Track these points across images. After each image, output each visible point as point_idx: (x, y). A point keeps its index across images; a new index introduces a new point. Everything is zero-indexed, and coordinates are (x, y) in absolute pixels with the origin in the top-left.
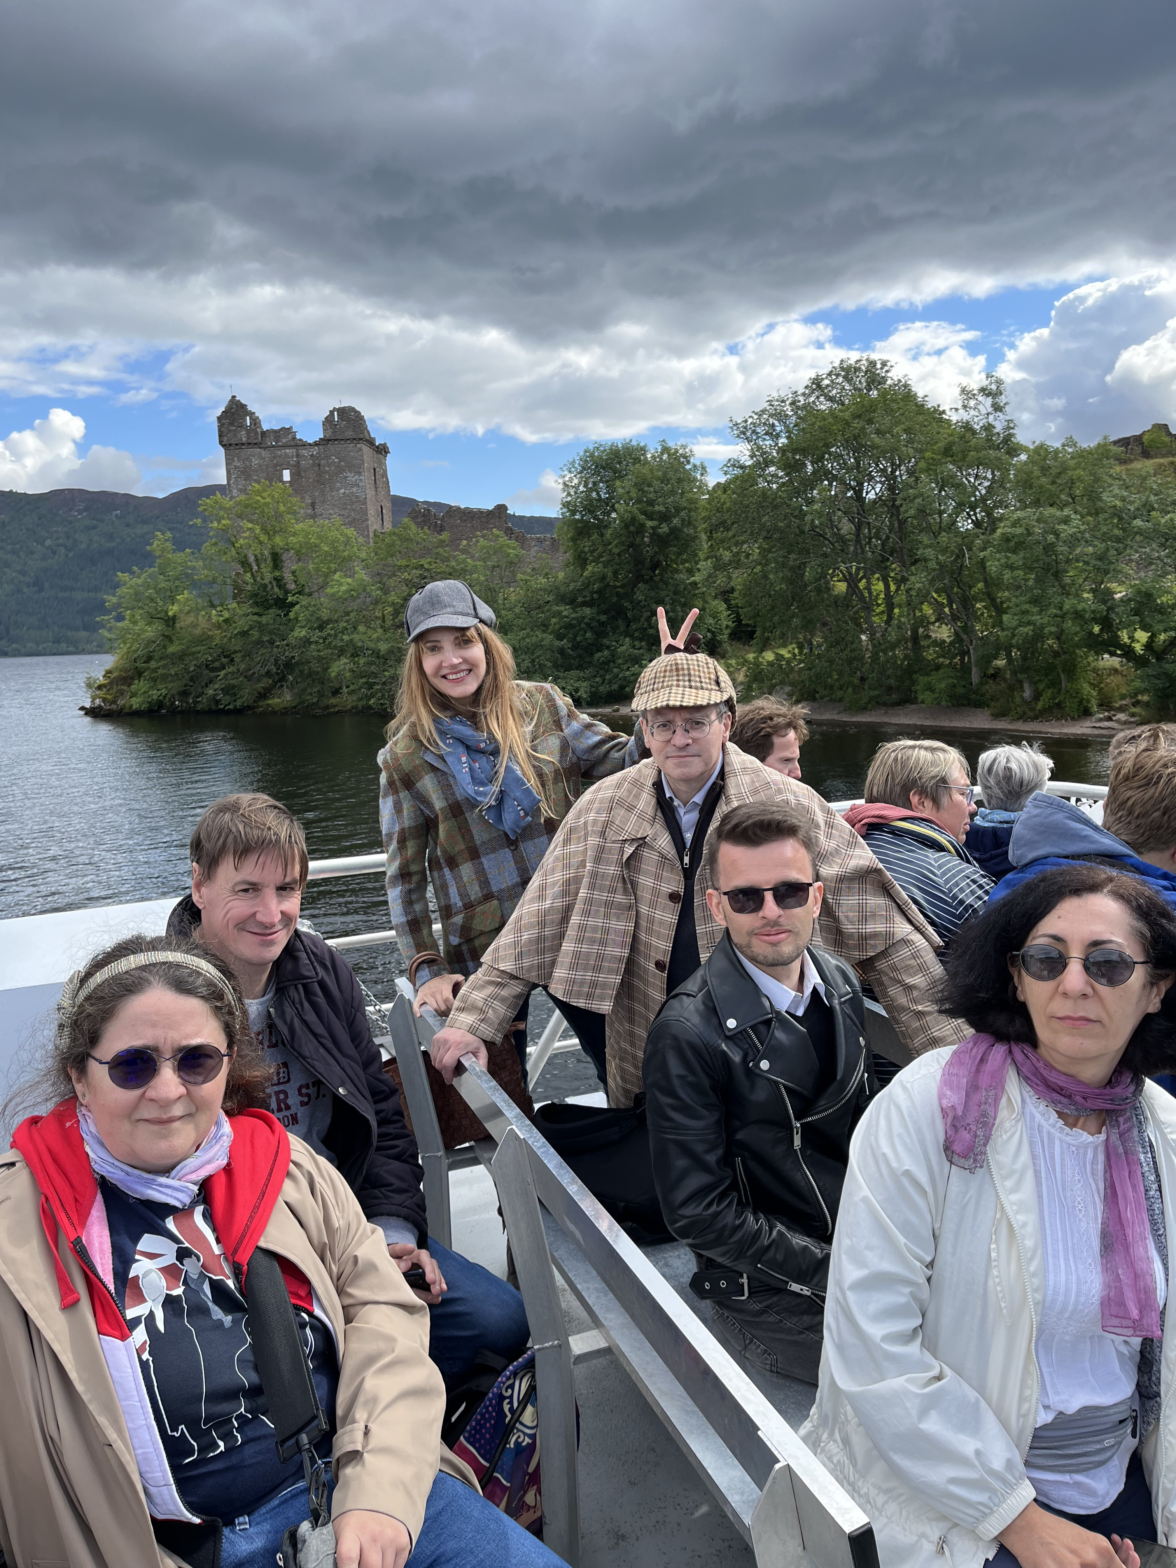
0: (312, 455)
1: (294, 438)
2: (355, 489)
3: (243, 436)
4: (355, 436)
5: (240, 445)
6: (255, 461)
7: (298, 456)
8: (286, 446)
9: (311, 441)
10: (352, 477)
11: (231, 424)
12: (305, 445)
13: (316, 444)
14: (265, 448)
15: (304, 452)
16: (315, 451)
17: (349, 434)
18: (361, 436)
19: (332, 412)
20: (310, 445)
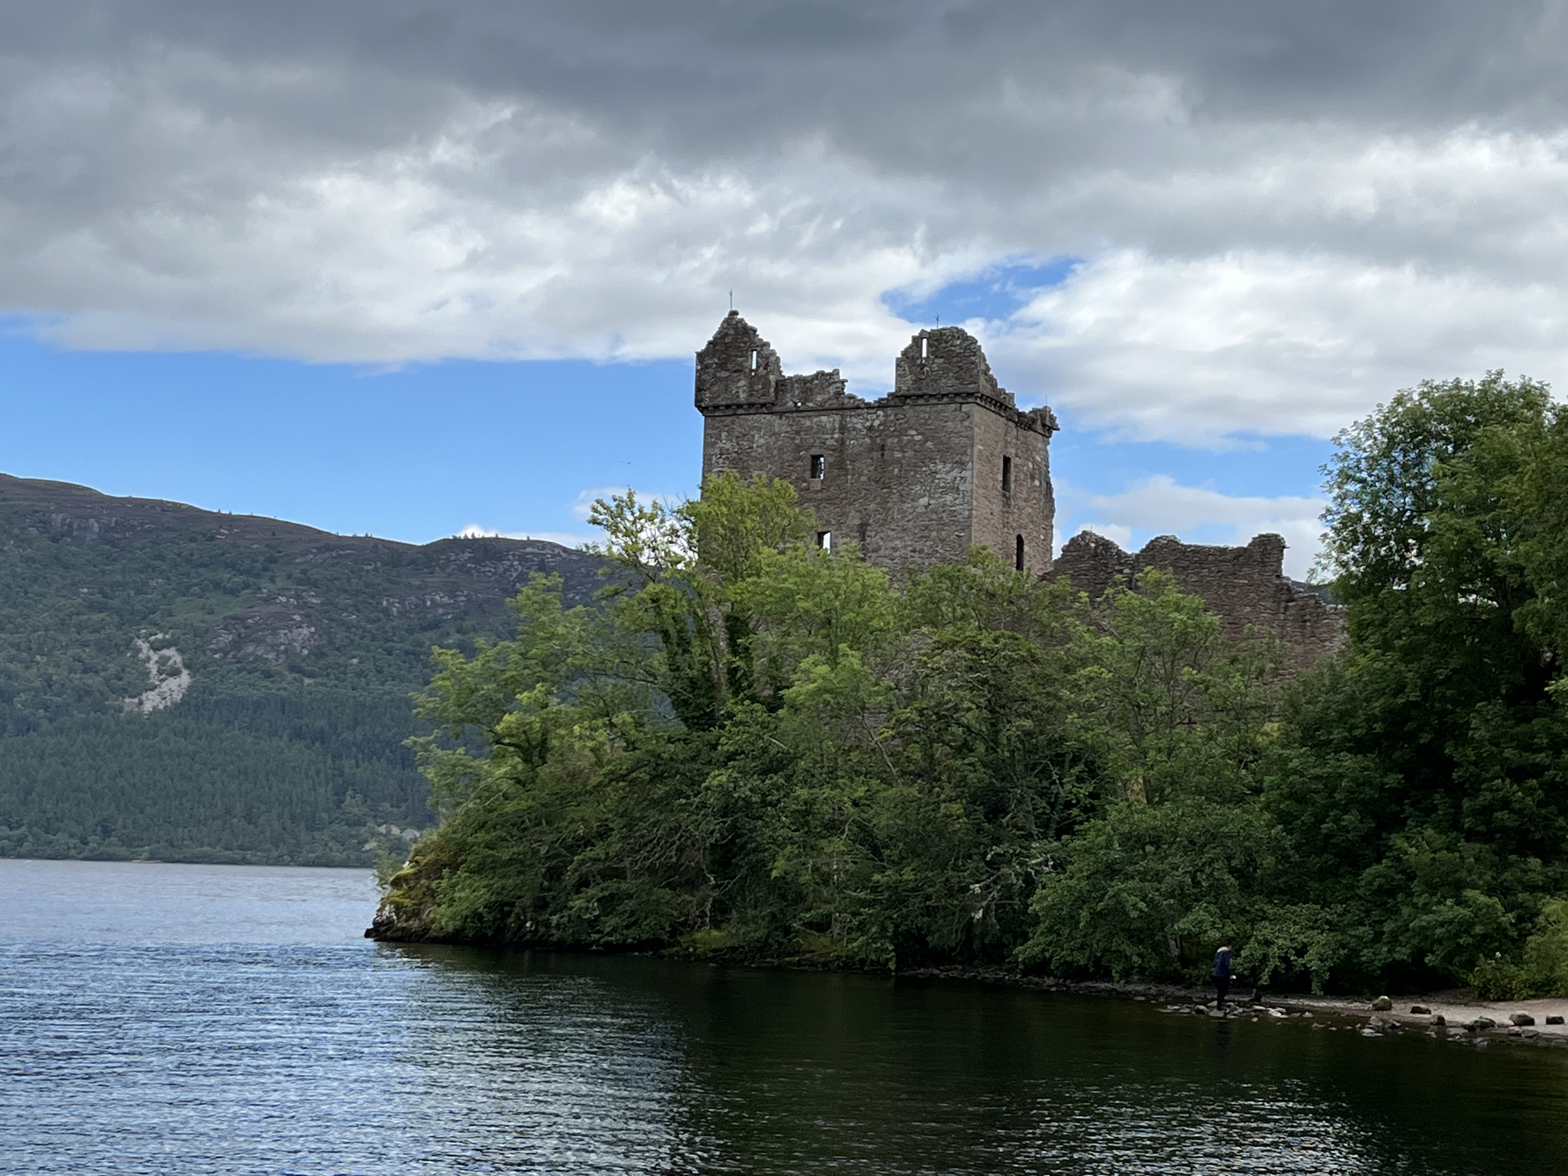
0: (870, 429)
1: (840, 393)
2: (949, 498)
3: (741, 391)
4: (961, 389)
5: (734, 408)
6: (760, 440)
7: (843, 429)
8: (822, 410)
9: (870, 399)
10: (945, 473)
11: (722, 366)
12: (858, 407)
13: (881, 405)
14: (781, 414)
15: (856, 422)
16: (877, 419)
17: (948, 384)
18: (971, 388)
19: (917, 341)
20: (869, 406)
